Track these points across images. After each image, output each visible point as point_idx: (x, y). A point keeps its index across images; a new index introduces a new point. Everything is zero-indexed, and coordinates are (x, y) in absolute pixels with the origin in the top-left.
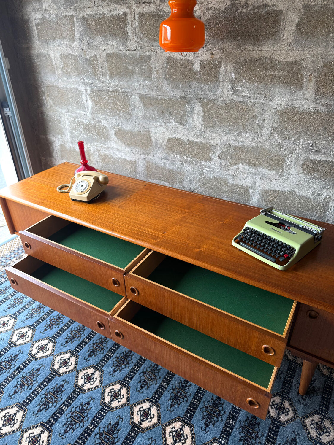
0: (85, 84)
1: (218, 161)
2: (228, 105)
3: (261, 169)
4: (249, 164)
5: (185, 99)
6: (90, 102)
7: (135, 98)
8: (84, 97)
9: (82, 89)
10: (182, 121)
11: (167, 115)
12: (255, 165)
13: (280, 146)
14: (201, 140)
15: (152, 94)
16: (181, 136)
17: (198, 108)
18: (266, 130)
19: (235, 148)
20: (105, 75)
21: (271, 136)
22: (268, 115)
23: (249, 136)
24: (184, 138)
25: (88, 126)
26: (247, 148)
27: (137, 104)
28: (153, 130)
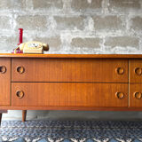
0: (13, 14)
1: (104, 47)
2: (107, 18)
3: (128, 47)
4: (121, 46)
5: (83, 17)
6: (15, 24)
7: (51, 18)
8: (11, 21)
9: (11, 16)
10: (81, 28)
11: (72, 26)
12: (125, 46)
13: (135, 34)
14: (94, 37)
15: (63, 15)
16: (80, 37)
17: (91, 20)
18: (128, 28)
19: (113, 38)
20: (30, 7)
21: (130, 30)
22: (127, 21)
23: (120, 31)
24: (83, 37)
25: (10, 38)
26: (120, 37)
27: (52, 21)
28: (62, 35)
